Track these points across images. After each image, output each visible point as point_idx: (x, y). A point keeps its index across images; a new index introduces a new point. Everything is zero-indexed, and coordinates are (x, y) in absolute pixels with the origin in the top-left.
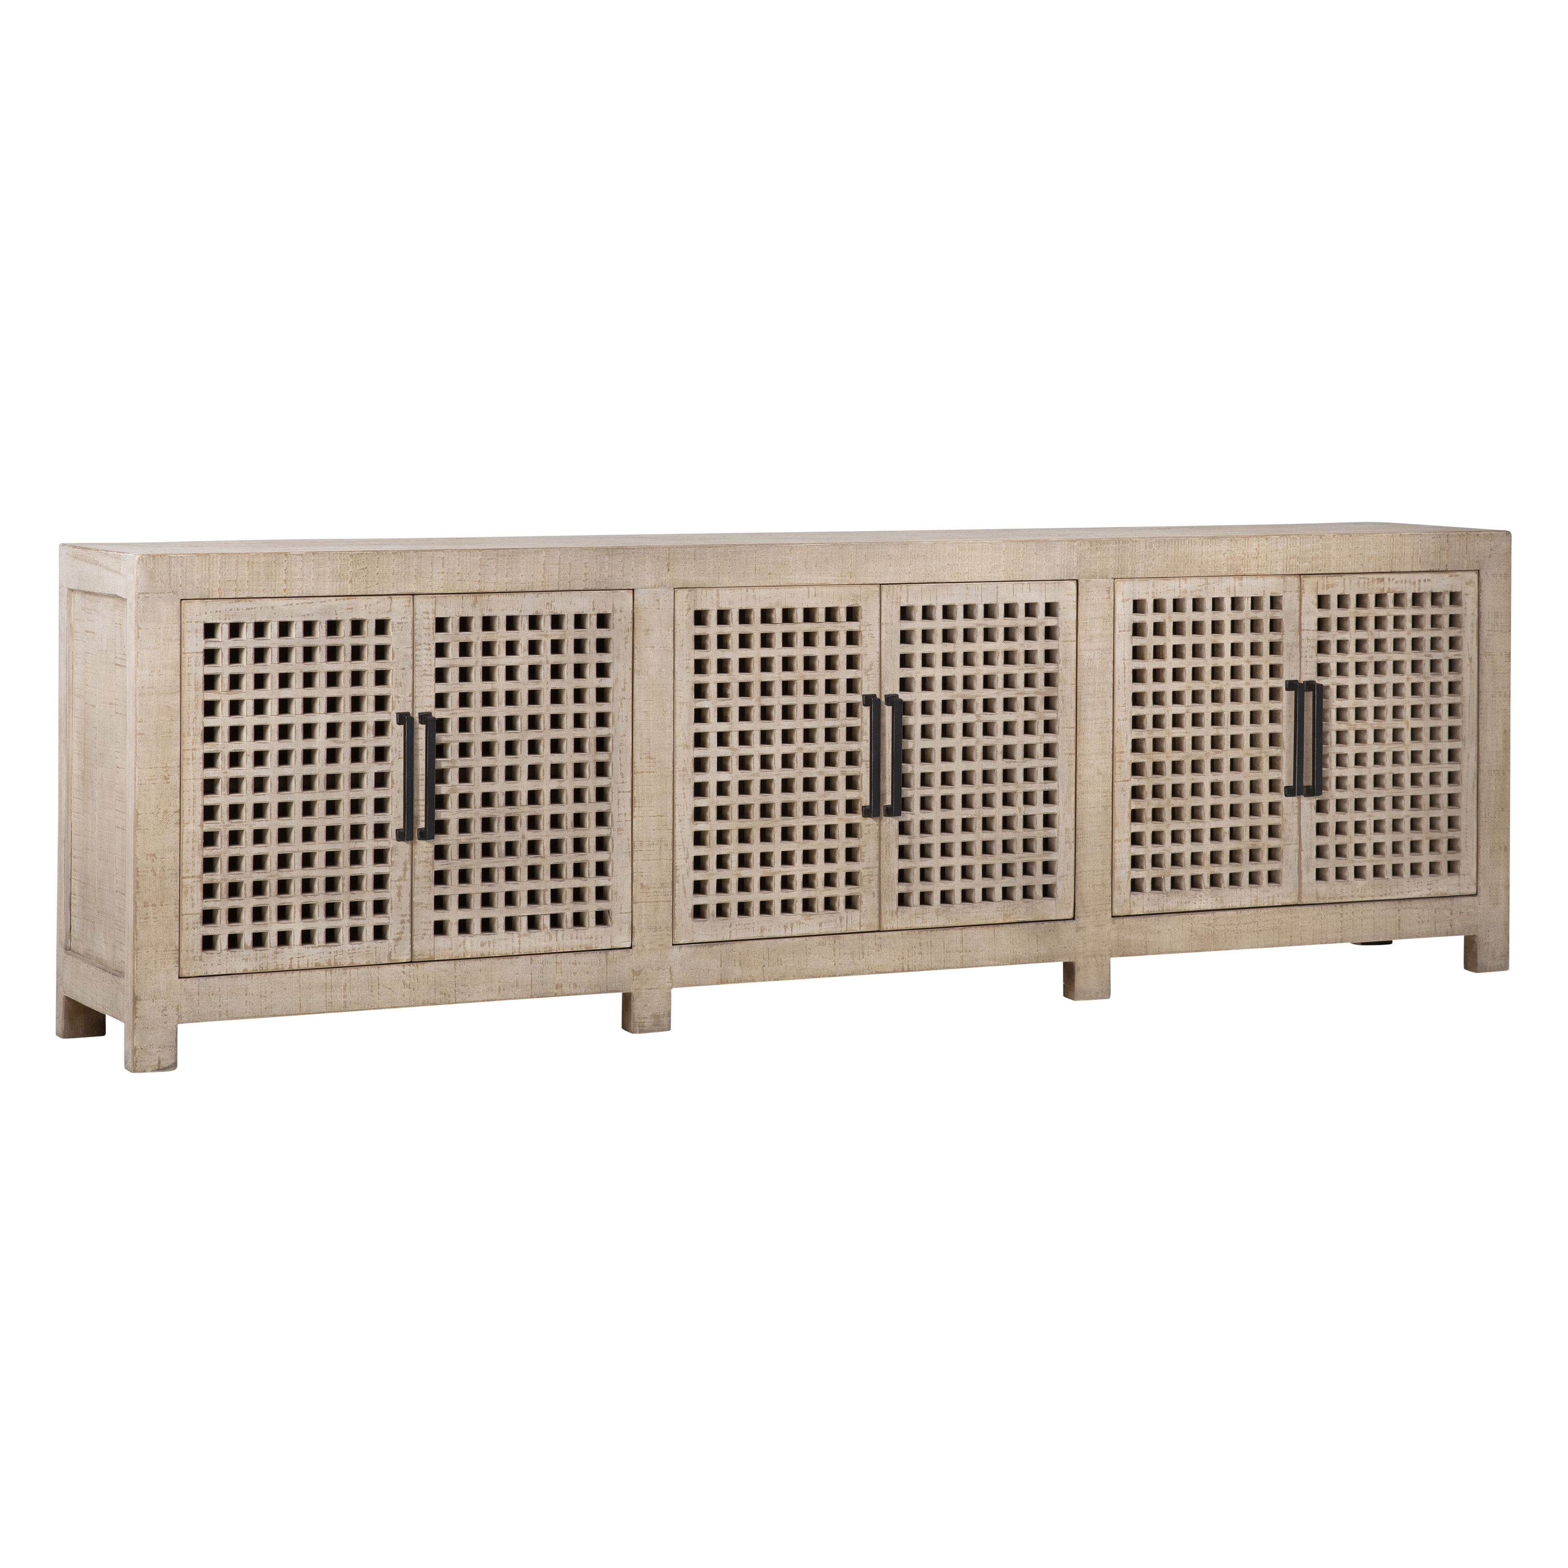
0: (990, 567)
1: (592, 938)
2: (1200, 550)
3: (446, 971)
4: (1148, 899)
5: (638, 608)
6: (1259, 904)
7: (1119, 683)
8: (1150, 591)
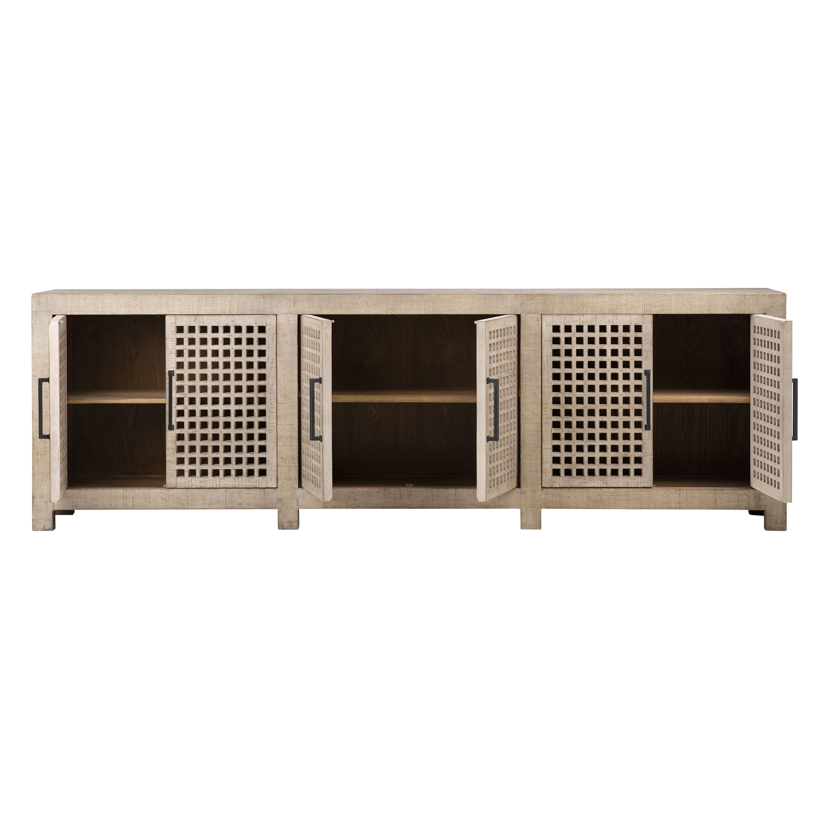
0: (470, 307)
1: (256, 482)
2: (592, 300)
3: (182, 493)
4: (563, 480)
5: (279, 324)
6: (629, 486)
7: (544, 368)
8: (562, 321)
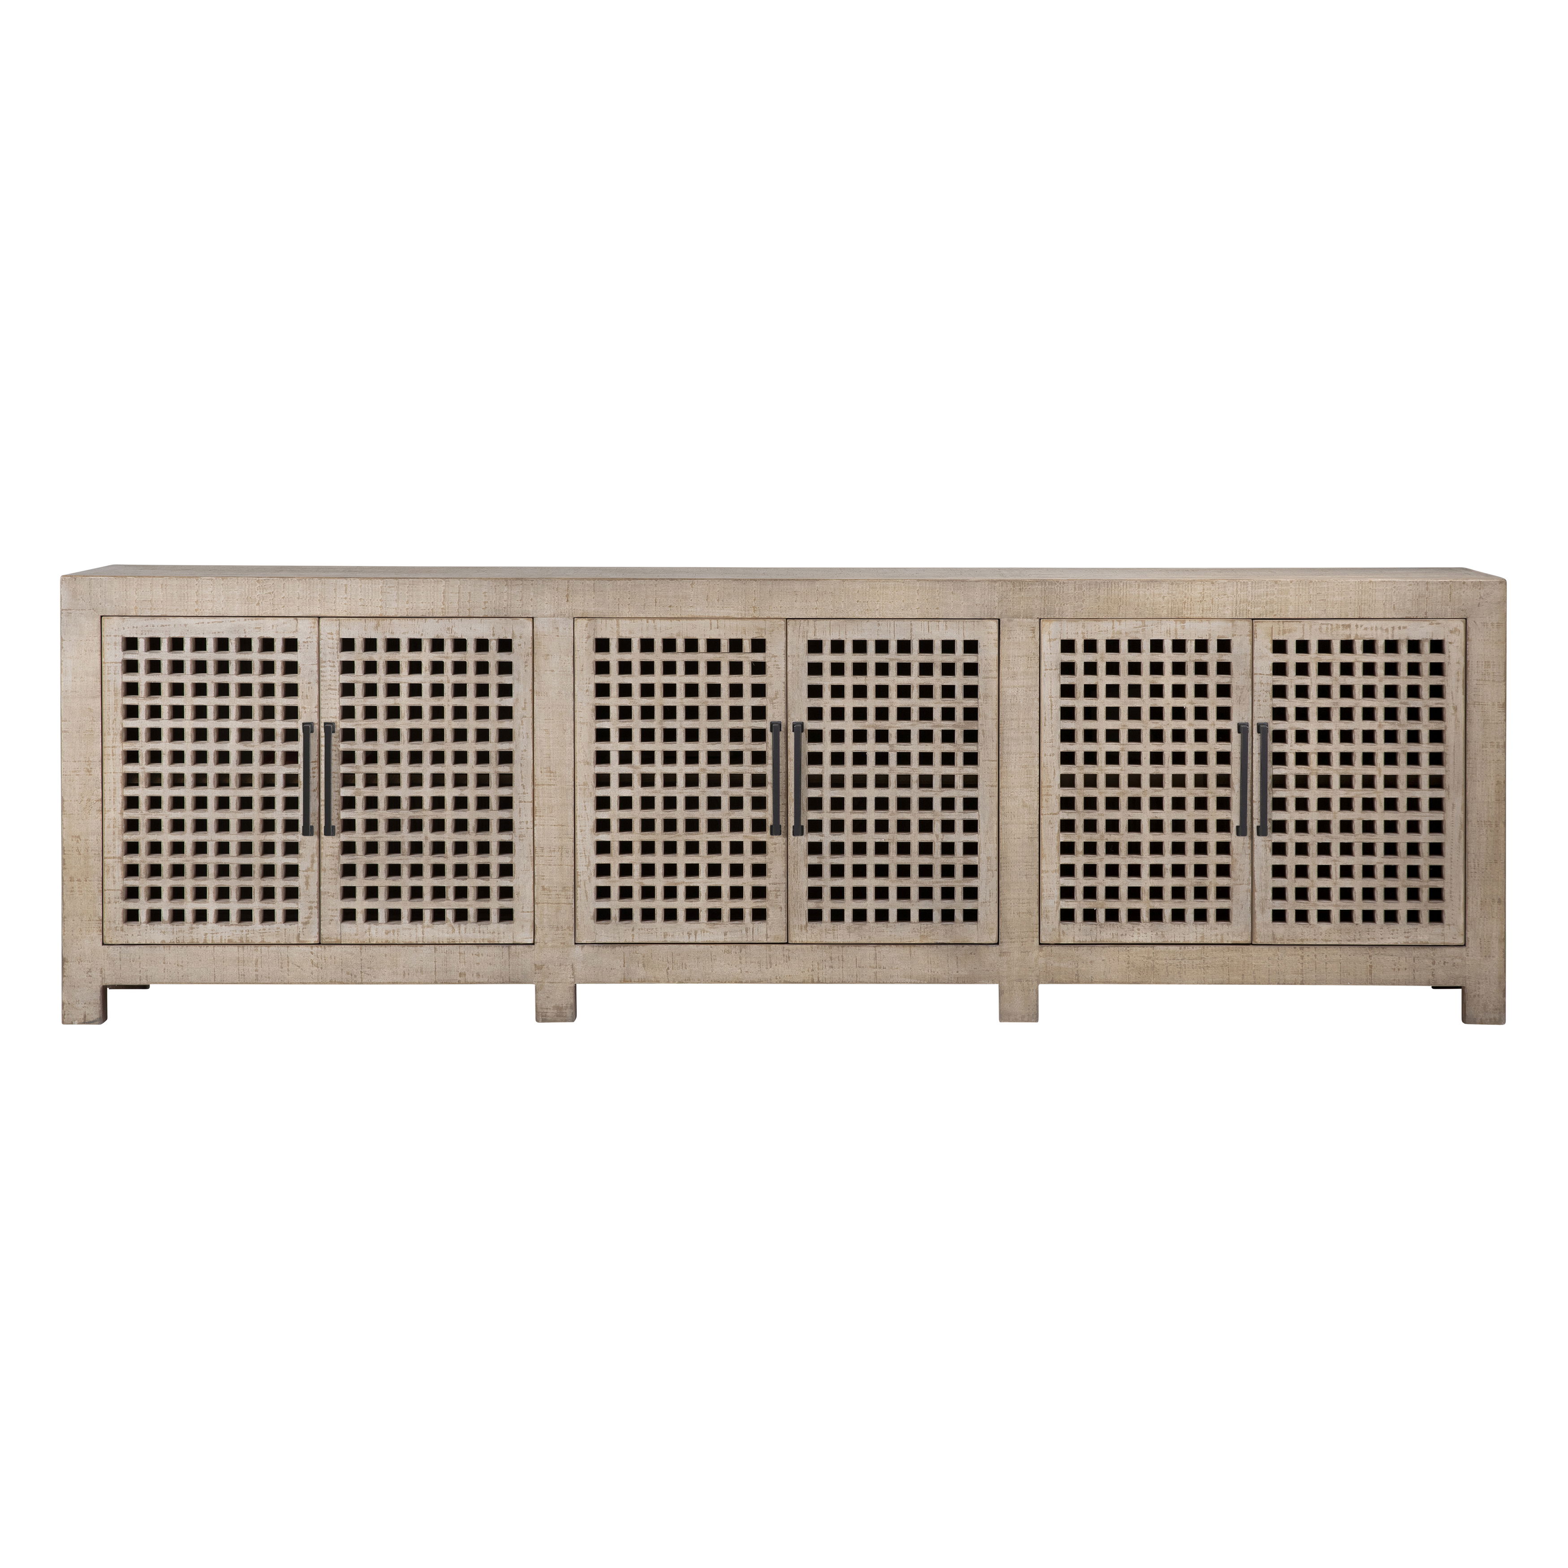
0: (903, 605)
1: (494, 933)
2: (1136, 593)
3: (352, 954)
4: (1080, 930)
5: (537, 635)
6: (1205, 941)
7: (1045, 719)
8: (1080, 632)
